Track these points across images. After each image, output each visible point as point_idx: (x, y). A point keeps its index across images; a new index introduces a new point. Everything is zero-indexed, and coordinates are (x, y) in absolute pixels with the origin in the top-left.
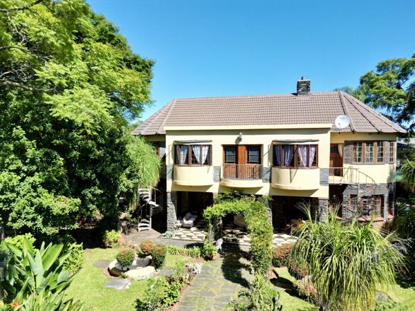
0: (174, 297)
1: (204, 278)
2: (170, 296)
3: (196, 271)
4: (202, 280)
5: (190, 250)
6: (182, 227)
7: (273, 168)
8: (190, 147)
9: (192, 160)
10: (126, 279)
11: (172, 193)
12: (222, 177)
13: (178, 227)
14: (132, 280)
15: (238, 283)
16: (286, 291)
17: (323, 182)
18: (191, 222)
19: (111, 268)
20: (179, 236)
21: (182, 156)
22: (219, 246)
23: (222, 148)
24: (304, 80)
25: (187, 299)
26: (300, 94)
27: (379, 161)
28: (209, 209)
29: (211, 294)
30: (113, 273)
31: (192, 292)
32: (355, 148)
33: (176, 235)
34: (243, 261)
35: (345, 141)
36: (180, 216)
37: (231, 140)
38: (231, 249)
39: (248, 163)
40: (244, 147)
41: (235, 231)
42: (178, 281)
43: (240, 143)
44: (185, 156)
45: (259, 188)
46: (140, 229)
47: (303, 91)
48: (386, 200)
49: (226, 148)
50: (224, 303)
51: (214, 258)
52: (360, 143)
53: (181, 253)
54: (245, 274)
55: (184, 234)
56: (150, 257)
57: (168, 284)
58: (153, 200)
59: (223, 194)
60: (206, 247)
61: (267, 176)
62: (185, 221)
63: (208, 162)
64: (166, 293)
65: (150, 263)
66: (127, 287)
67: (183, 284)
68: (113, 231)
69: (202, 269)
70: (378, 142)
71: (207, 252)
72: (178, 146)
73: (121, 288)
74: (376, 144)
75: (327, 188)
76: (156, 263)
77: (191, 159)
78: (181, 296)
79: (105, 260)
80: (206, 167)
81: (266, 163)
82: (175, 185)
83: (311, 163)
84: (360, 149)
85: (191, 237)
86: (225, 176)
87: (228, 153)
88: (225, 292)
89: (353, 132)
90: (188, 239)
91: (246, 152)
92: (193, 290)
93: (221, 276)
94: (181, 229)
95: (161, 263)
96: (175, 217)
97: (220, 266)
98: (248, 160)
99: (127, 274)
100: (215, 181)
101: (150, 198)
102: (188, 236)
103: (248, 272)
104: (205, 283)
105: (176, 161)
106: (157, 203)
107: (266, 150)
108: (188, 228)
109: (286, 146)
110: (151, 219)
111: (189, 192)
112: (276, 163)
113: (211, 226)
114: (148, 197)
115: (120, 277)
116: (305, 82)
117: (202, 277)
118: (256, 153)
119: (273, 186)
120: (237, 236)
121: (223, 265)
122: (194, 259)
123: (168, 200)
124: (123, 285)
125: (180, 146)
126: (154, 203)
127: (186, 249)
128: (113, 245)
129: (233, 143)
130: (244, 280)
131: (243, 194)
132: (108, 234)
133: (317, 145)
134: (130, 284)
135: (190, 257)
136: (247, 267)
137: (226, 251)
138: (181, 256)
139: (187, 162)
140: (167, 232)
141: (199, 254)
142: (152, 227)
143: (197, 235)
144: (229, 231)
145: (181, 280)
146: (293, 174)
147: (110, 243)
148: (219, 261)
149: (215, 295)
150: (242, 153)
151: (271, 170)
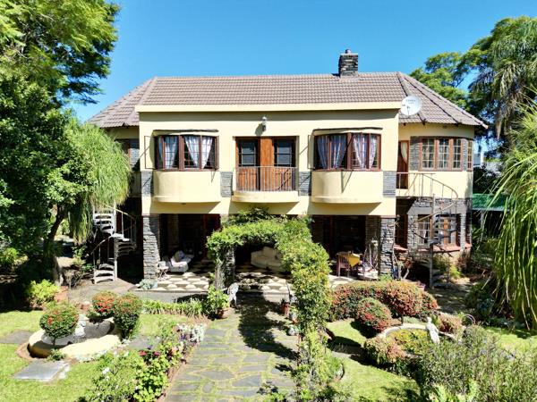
0: (154, 388)
1: (210, 349)
2: (147, 385)
3: (196, 337)
4: (207, 352)
5: (184, 304)
6: (169, 272)
7: (314, 173)
8: (181, 140)
9: (184, 161)
10: (62, 361)
11: (151, 217)
12: (234, 188)
13: (162, 273)
14: (74, 361)
15: (270, 351)
16: (353, 358)
17: (387, 193)
18: (184, 264)
19: (32, 344)
20: (165, 286)
21: (168, 154)
22: (232, 296)
23: (234, 142)
24: (350, 54)
25: (180, 387)
26: (344, 74)
27: (455, 167)
28: (216, 234)
29: (226, 374)
30: (36, 352)
31: (191, 373)
32: (424, 148)
33: (159, 286)
34: (271, 316)
35: (411, 137)
36: (166, 254)
37: (248, 129)
38: (251, 300)
39: (275, 165)
40: (270, 141)
41: (253, 274)
42: (163, 357)
43: (264, 134)
44: (173, 154)
45: (292, 204)
46: (97, 280)
47: (347, 69)
48: (463, 221)
49: (241, 142)
50: (250, 389)
51: (225, 314)
52: (432, 139)
53: (169, 311)
54: (279, 336)
55: (173, 282)
56: (111, 320)
57: (142, 364)
58: (119, 231)
59: (236, 215)
60: (211, 298)
61: (305, 185)
62: (173, 262)
63: (212, 165)
64: (140, 381)
65: (111, 330)
66: (62, 376)
67: (174, 361)
68: (45, 282)
69: (205, 334)
70: (455, 138)
71: (213, 306)
72: (160, 139)
73: (48, 378)
74: (451, 141)
75: (393, 202)
76: (123, 328)
77: (182, 160)
78: (169, 385)
79: (25, 331)
80: (208, 173)
81: (304, 164)
82: (156, 203)
83: (371, 162)
84: (431, 149)
85: (184, 286)
86: (240, 187)
87: (244, 151)
88: (250, 369)
89: (424, 122)
90: (180, 289)
91: (273, 148)
92: (190, 370)
93: (240, 341)
94: (168, 276)
95: (131, 327)
96: (158, 256)
97: (236, 327)
98: (276, 161)
99: (62, 351)
100: (224, 195)
101: (115, 229)
102: (178, 286)
103: (283, 333)
104: (213, 357)
105: (158, 164)
106: (125, 237)
107: (303, 145)
108: (180, 273)
109: (334, 136)
110: (116, 263)
111: (180, 215)
112: (318, 163)
113: (219, 262)
114: (109, 227)
115: (50, 357)
116: (351, 57)
117: (207, 346)
118: (288, 150)
119: (313, 200)
120: (258, 280)
121: (240, 325)
122: (192, 319)
123: (145, 229)
124: (52, 372)
125: (164, 137)
126: (121, 236)
127: (176, 304)
128: (45, 305)
129: (252, 133)
130: (280, 345)
131: (268, 215)
132: (34, 286)
133: (380, 135)
134: (67, 369)
135: (184, 317)
136: (280, 325)
137: (242, 304)
138: (169, 315)
139: (176, 164)
140: (144, 281)
141: (199, 311)
142: (119, 276)
143: (194, 283)
144: (245, 274)
145: (169, 355)
146: (345, 180)
147: (39, 302)
148: (233, 319)
149: (233, 376)
150: (267, 149)
151: (310, 176)
